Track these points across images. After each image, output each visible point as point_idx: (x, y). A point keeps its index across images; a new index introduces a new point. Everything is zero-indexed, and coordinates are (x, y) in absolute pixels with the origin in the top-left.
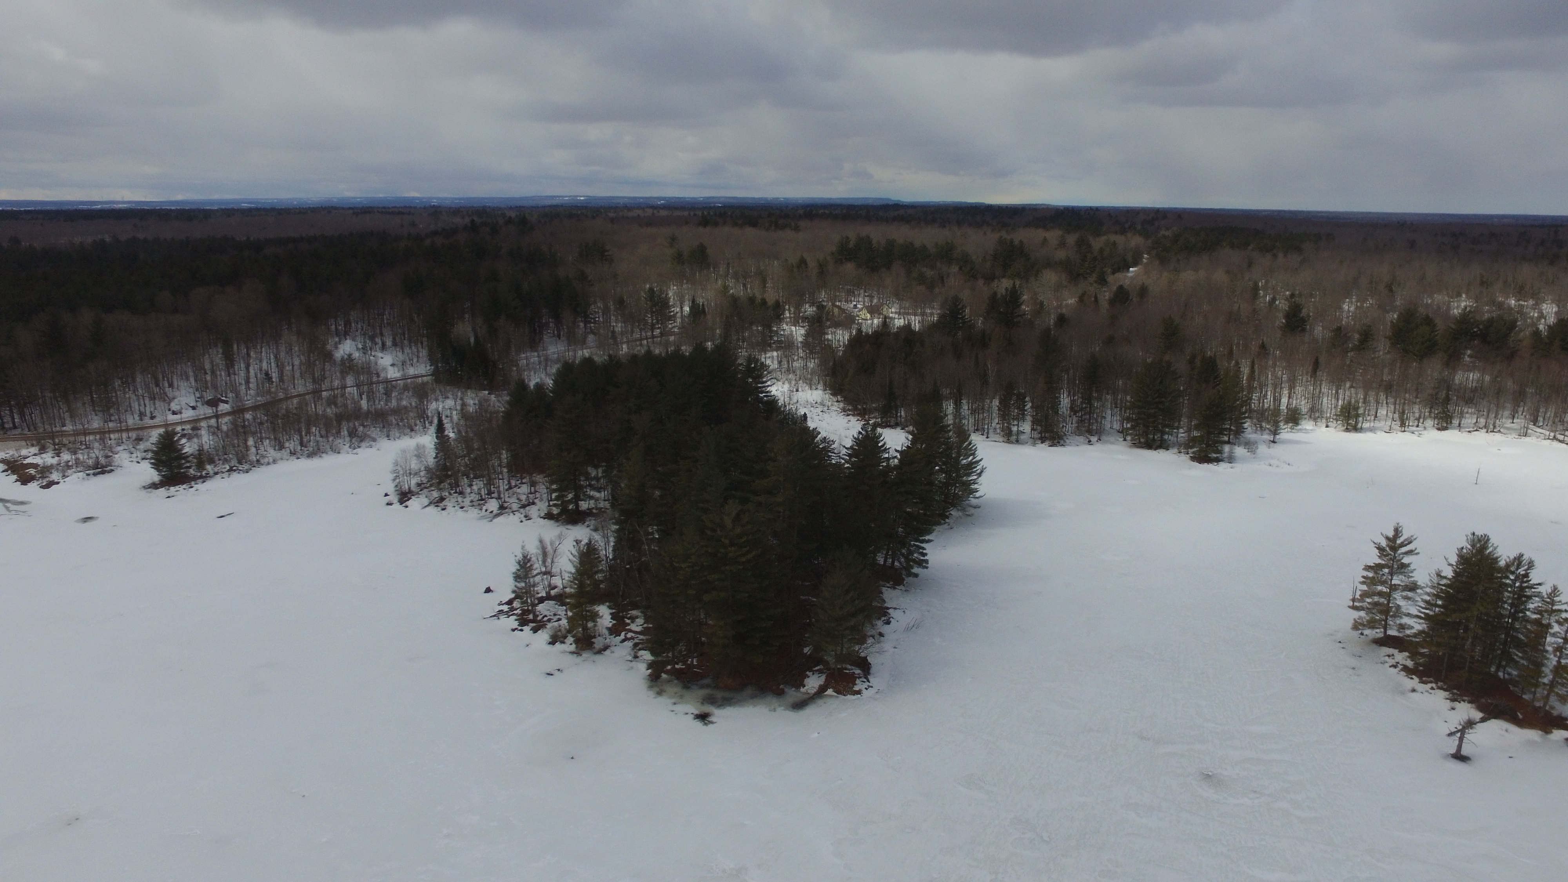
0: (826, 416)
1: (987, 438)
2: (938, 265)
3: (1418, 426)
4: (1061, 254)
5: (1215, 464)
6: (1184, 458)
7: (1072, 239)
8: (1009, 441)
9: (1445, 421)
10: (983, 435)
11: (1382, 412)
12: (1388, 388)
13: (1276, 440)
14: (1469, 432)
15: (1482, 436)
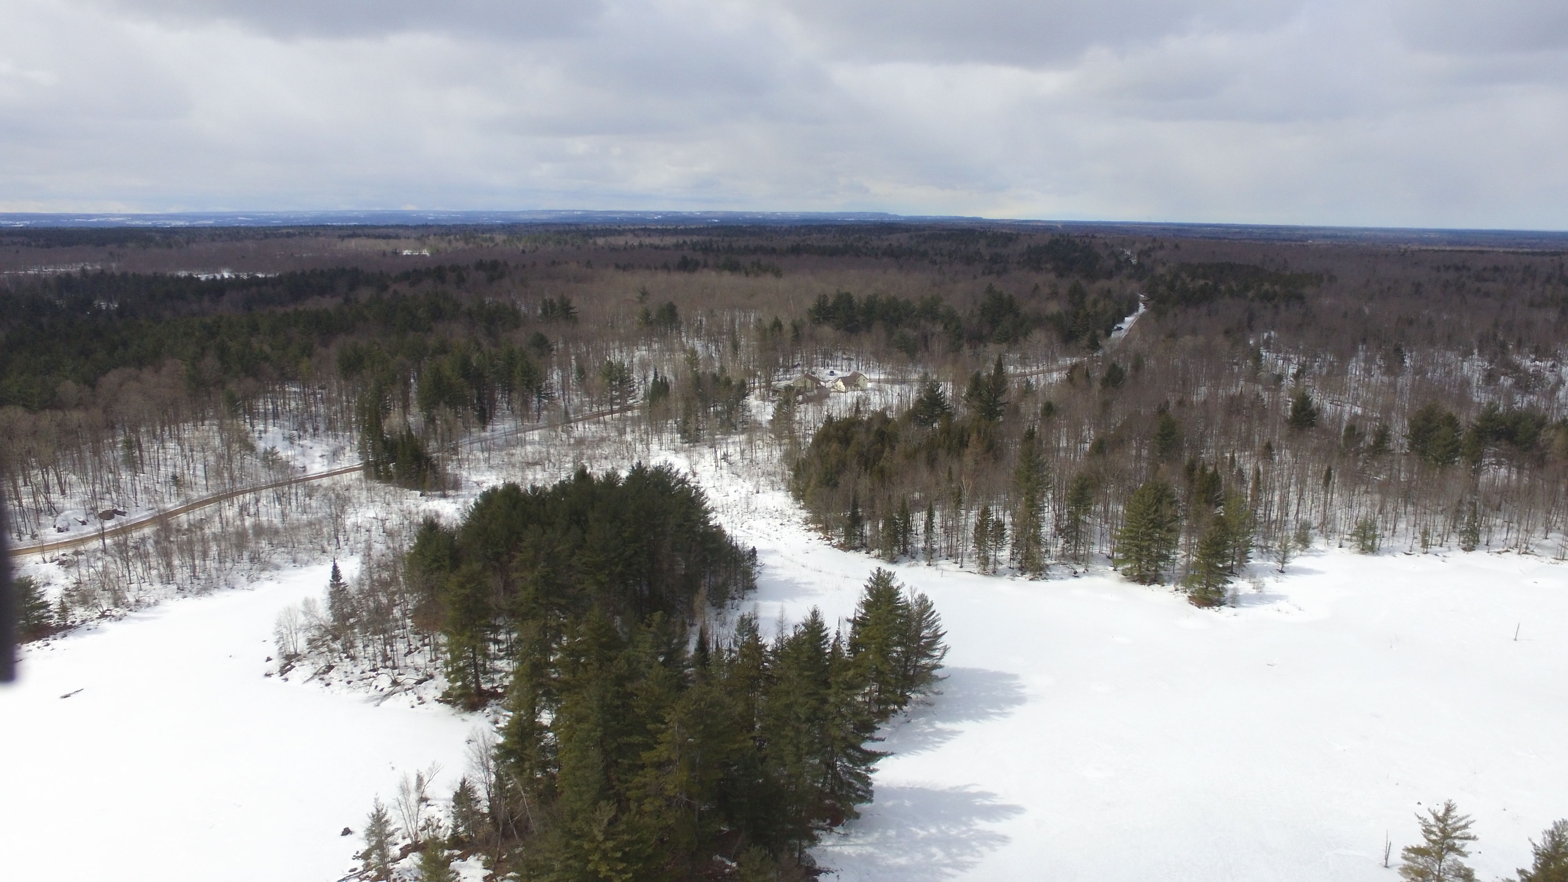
0: (785, 529)
1: (961, 567)
2: (922, 322)
3: (1441, 545)
4: (1053, 308)
5: (1217, 608)
6: (1182, 598)
7: (1065, 286)
8: (984, 572)
10: (956, 563)
11: (1402, 526)
12: (1408, 495)
13: (1284, 569)
14: (1499, 553)
15: (1513, 559)
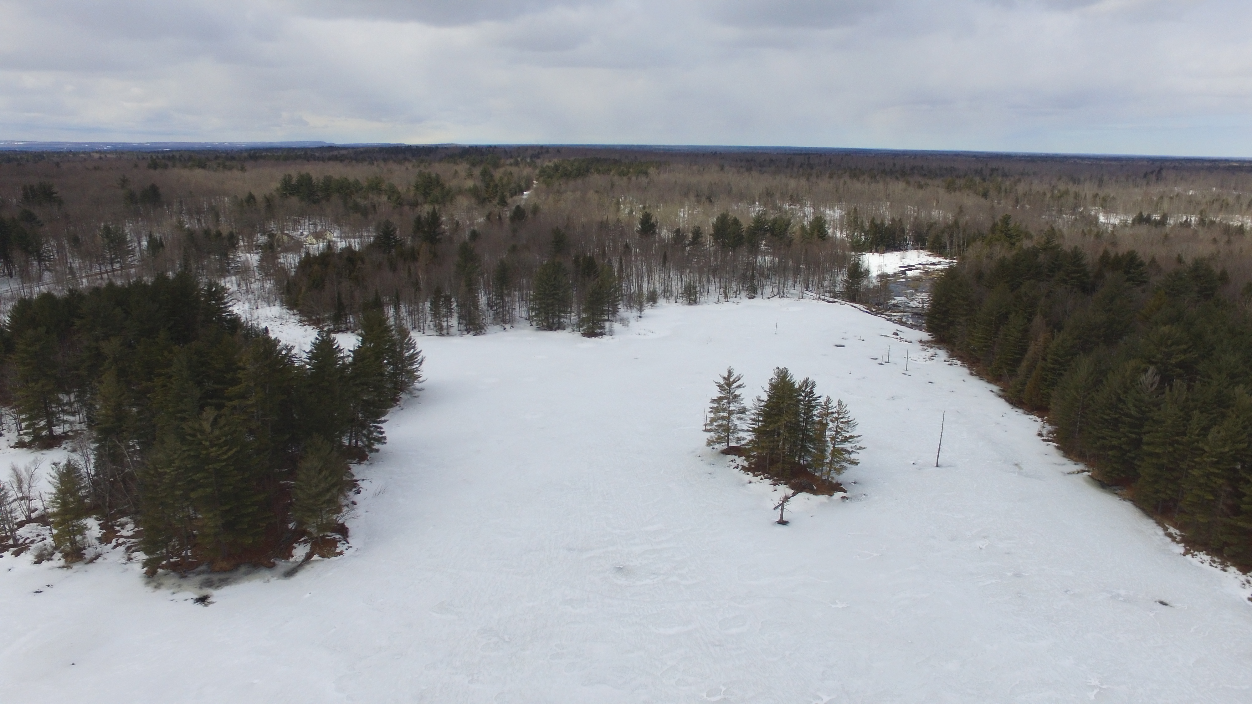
0: (285, 327)
1: (424, 333)
2: (370, 195)
3: (736, 297)
4: (470, 183)
5: (601, 337)
6: (577, 335)
7: (477, 171)
8: (441, 335)
9: (752, 292)
10: (419, 331)
11: (712, 288)
12: (715, 272)
13: (641, 315)
14: (769, 298)
15: (776, 301)
